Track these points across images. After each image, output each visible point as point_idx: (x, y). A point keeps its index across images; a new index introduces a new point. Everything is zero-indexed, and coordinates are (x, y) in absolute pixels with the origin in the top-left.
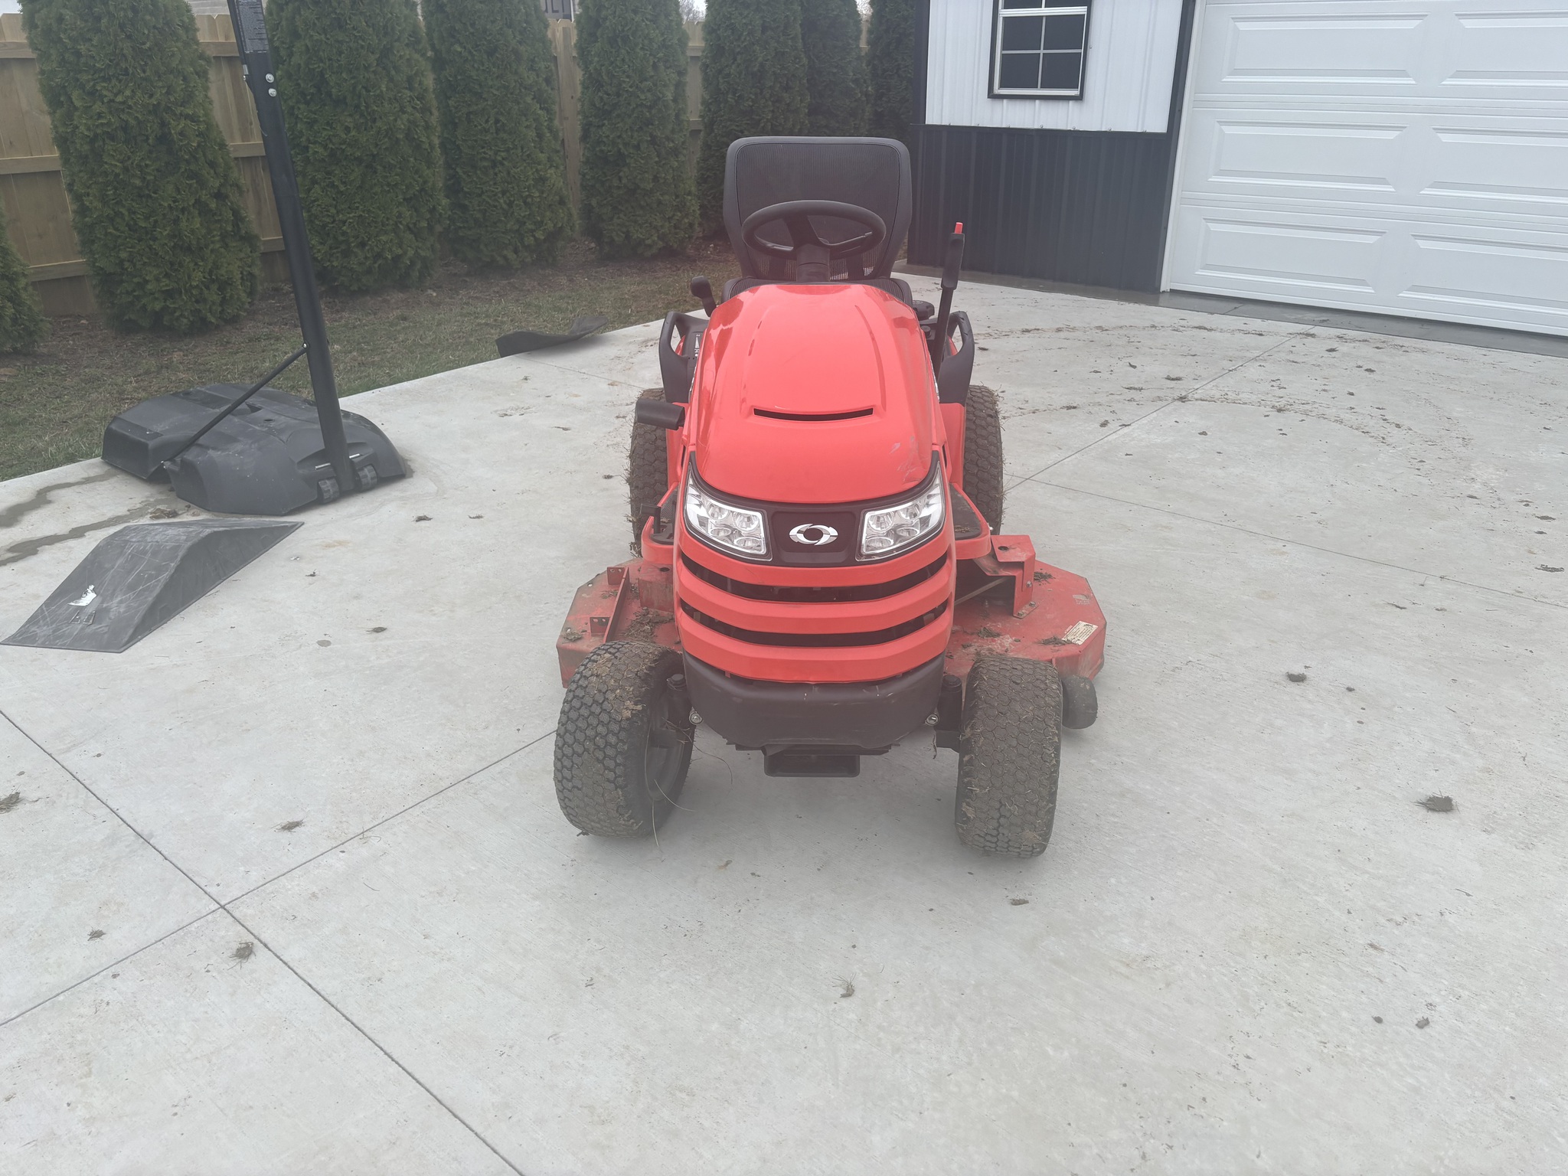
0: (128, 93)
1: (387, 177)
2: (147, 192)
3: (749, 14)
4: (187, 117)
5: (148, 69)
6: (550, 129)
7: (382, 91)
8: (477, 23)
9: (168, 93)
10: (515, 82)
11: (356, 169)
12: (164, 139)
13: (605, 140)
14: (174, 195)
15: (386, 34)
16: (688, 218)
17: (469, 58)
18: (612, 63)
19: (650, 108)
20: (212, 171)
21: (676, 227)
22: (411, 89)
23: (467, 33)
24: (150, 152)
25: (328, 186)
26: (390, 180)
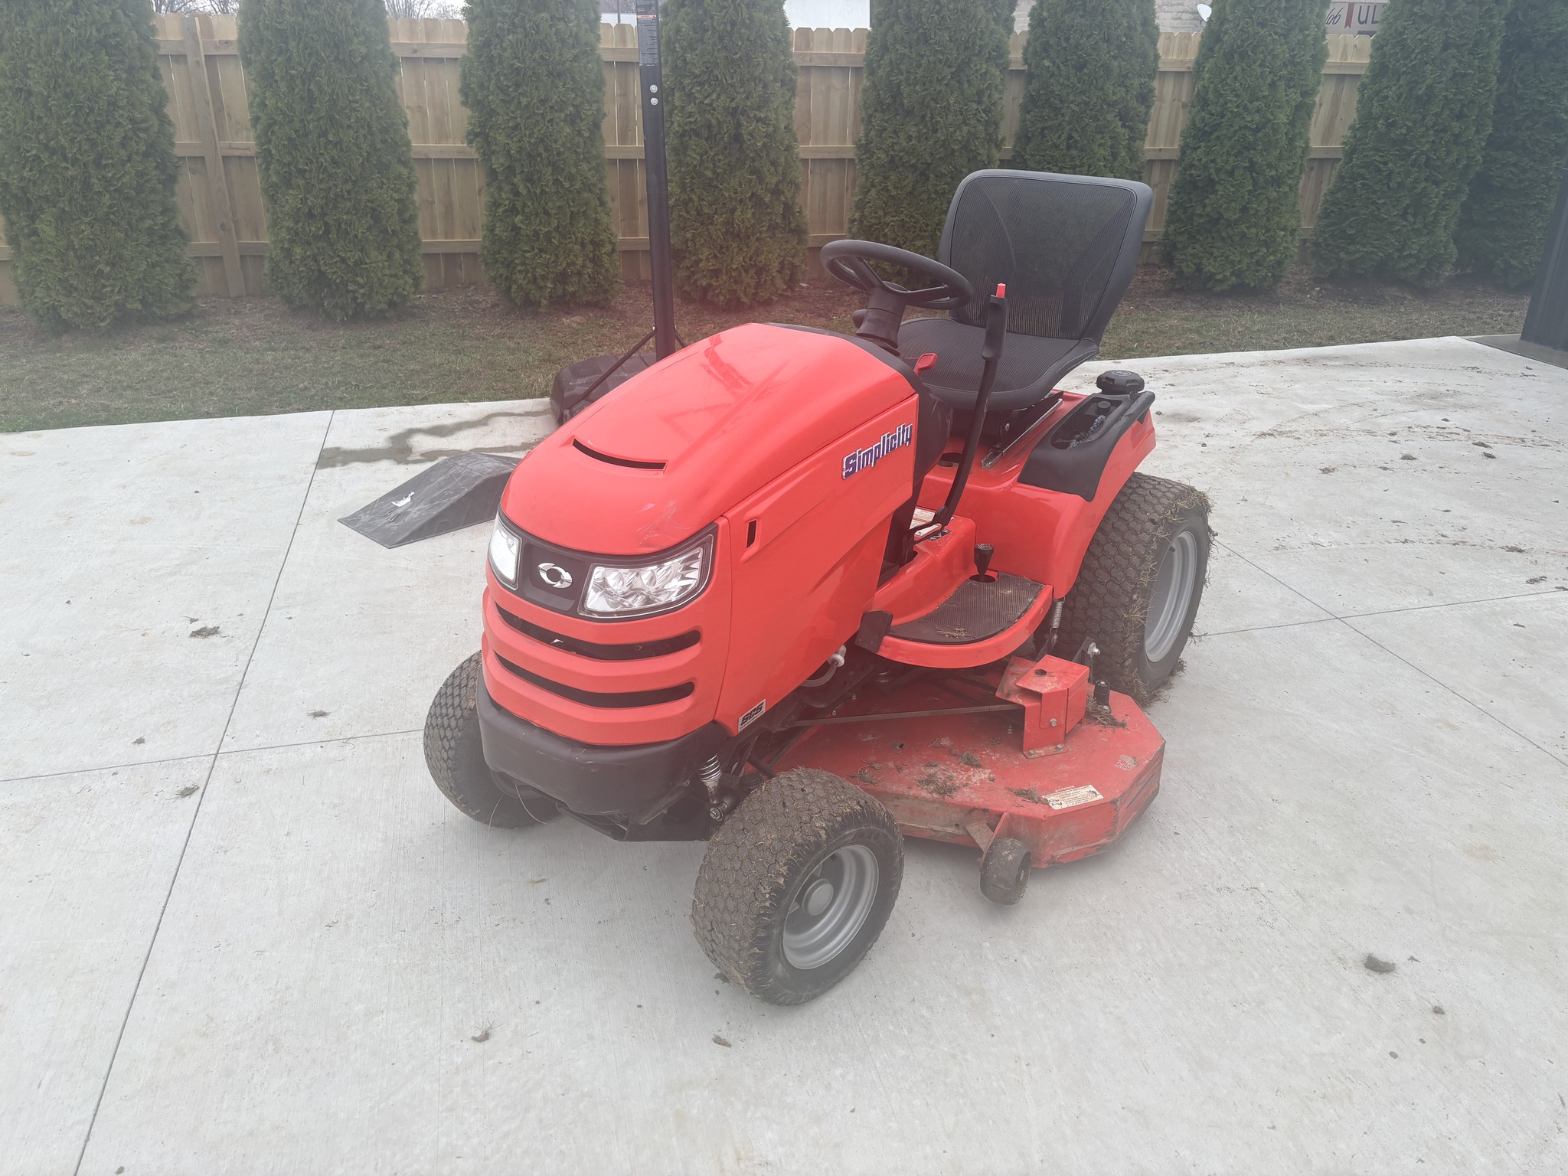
0: (714, 96)
1: (936, 185)
2: (715, 183)
3: (1428, 29)
4: (758, 120)
5: (735, 76)
6: (1129, 148)
7: (949, 104)
8: (1072, 37)
9: (747, 98)
10: (1097, 98)
11: (910, 176)
12: (737, 138)
13: (1196, 163)
14: (736, 187)
15: (966, 48)
16: (1275, 255)
17: (1056, 73)
18: (1224, 80)
19: (1257, 130)
20: (773, 169)
21: (1258, 263)
22: (979, 102)
23: (1060, 48)
24: (725, 148)
25: (883, 189)
26: (938, 189)
